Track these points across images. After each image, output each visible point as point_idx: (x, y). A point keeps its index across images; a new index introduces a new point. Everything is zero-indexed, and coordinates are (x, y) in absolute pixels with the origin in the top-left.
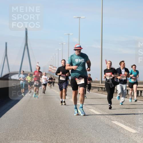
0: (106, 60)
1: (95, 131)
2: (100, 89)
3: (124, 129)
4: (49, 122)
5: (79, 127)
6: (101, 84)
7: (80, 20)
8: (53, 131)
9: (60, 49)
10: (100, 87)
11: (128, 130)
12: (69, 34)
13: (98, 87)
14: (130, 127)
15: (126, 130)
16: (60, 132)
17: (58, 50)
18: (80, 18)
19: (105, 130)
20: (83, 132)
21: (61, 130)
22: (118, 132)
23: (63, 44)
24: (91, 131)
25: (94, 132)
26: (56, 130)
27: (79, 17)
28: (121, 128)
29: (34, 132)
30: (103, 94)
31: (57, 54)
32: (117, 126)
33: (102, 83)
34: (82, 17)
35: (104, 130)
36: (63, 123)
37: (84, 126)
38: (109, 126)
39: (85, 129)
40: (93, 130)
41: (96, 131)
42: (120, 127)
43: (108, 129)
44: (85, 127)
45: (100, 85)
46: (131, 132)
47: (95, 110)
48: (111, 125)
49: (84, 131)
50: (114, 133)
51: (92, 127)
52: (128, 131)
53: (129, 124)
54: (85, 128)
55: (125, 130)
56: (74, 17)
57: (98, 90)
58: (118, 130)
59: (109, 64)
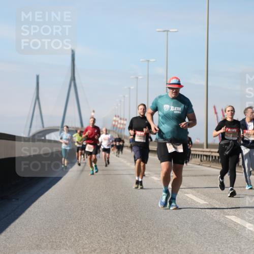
0: (214, 107)
1: (196, 233)
2: (205, 157)
4: (114, 217)
5: (168, 225)
6: (205, 149)
7: (167, 34)
8: (121, 232)
9: (132, 88)
10: (204, 155)
12: (148, 61)
13: (201, 155)
16: (133, 235)
17: (130, 88)
18: (168, 31)
19: (214, 232)
20: (175, 234)
21: (136, 230)
22: (237, 235)
23: (137, 78)
24: (189, 232)
25: (195, 235)
26: (127, 231)
27: (167, 29)
28: (242, 228)
29: (87, 233)
30: (212, 167)
31: (127, 96)
32: (236, 224)
33: (207, 147)
34: (171, 30)
35: (212, 231)
36: (138, 218)
37: (176, 223)
38: (221, 223)
39: (178, 229)
40: (192, 230)
41: (198, 232)
42: (241, 226)
43: (219, 230)
44: (178, 225)
45: (204, 151)
47: (196, 196)
48: (224, 223)
50: (229, 236)
51: (190, 225)
54: (178, 227)
56: (158, 30)
57: (201, 161)
58: (237, 232)
59: (229, 111)
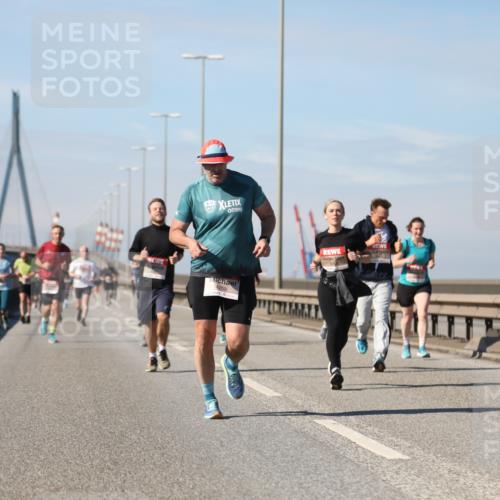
0: (296, 209)
1: (258, 456)
2: (276, 306)
3: (358, 447)
4: (95, 424)
5: (202, 439)
6: (277, 290)
7: (204, 65)
8: (110, 454)
9: (134, 169)
10: (274, 302)
11: (372, 450)
12: (166, 116)
13: (269, 302)
14: (379, 439)
15: (365, 451)
16: (134, 460)
17: (129, 170)
18: (205, 58)
19: (291, 451)
20: (215, 456)
21: (139, 449)
22: (337, 457)
23: (144, 149)
24: (244, 452)
25: (255, 457)
26: (121, 452)
28: (346, 442)
29: (42, 457)
30: (295, 326)
32: (335, 436)
33: (281, 286)
34: (211, 57)
35: (288, 450)
36: (144, 425)
37: (218, 435)
38: (305, 435)
39: (222, 446)
40: (249, 450)
41: (260, 452)
42: (344, 438)
43: (301, 447)
44: (223, 439)
45: (274, 294)
46: (382, 458)
47: (258, 381)
48: (312, 433)
49: (217, 453)
50: (322, 459)
51: (245, 439)
52: (373, 454)
53: (376, 430)
54: (222, 442)
55: (360, 450)
56: (185, 55)
57: (269, 313)
58: (337, 451)
59: (332, 211)
